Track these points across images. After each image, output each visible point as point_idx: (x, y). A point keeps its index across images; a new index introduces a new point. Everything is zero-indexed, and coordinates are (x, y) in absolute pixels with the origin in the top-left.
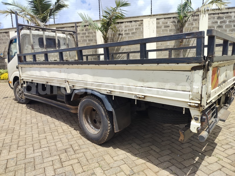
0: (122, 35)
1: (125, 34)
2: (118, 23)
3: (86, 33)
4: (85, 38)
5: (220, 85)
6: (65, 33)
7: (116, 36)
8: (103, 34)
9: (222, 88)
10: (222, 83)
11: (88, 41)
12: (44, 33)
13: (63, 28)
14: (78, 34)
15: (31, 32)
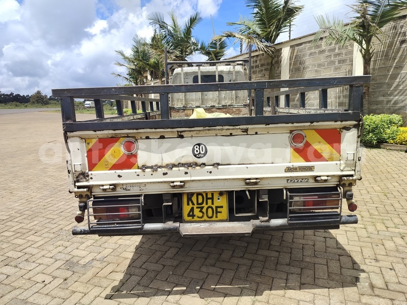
3: (334, 50)
4: (332, 59)
5: (152, 168)
6: (230, 65)
7: (395, 46)
8: (362, 46)
9: (165, 174)
10: (167, 166)
11: (337, 63)
12: (199, 69)
13: (301, 44)
14: (323, 51)
15: (182, 70)
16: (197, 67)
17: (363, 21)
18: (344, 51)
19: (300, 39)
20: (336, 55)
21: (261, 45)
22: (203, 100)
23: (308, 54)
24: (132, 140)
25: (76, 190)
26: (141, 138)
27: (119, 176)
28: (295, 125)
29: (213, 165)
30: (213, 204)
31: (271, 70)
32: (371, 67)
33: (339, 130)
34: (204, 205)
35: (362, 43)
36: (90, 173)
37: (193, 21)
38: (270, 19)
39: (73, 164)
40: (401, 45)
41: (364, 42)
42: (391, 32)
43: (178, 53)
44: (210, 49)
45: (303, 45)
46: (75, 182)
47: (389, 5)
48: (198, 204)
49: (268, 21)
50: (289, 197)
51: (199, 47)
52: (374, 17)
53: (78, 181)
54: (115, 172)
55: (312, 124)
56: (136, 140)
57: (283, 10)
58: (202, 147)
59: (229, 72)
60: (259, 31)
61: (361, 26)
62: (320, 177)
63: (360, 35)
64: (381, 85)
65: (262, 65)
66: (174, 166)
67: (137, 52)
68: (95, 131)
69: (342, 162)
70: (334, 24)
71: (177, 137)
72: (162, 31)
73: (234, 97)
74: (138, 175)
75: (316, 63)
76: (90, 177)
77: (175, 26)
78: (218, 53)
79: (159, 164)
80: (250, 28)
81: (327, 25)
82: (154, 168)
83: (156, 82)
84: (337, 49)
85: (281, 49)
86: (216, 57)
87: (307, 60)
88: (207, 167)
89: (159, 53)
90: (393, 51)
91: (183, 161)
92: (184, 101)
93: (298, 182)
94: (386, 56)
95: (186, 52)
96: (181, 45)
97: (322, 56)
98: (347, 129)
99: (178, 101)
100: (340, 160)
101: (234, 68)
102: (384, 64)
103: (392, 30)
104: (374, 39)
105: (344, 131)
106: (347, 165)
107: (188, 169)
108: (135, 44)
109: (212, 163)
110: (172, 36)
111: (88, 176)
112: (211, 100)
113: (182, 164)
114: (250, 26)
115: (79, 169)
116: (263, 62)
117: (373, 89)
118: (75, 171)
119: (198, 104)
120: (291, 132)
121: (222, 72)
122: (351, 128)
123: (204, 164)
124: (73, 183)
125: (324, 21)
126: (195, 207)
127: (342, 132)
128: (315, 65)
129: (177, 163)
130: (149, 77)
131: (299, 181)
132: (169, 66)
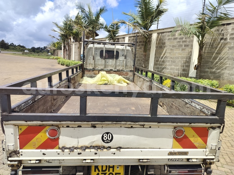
0: (226, 39)
1: (230, 38)
2: (224, 25)
3: (183, 38)
4: (181, 43)
5: (70, 149)
6: (123, 45)
7: (217, 41)
8: (199, 39)
9: (79, 154)
10: (81, 148)
11: (183, 46)
12: (104, 46)
13: (164, 33)
14: (176, 39)
15: (94, 46)
16: (103, 45)
17: (202, 25)
18: (188, 40)
19: (163, 29)
20: (183, 42)
21: (141, 31)
22: (105, 66)
23: (167, 39)
24: (56, 128)
25: (9, 162)
26: (63, 127)
27: (44, 154)
28: (179, 124)
29: (117, 148)
30: (113, 171)
31: (145, 45)
32: (203, 51)
33: (207, 128)
34: (107, 171)
35: (199, 37)
36: (20, 151)
37: (101, 10)
38: (147, 16)
39: (7, 144)
40: (220, 41)
41: (200, 37)
42: (216, 32)
43: (91, 29)
44: (110, 29)
45: (165, 34)
46: (8, 157)
47: (216, 17)
48: (102, 171)
49: (146, 17)
50: (169, 171)
51: (104, 26)
52: (208, 23)
53: (11, 157)
54: (41, 151)
55: (191, 125)
56: (59, 128)
57: (156, 11)
58: (109, 135)
59: (123, 50)
60: (140, 22)
61: (200, 28)
62: (191, 159)
63: (199, 32)
64: (207, 62)
65: (140, 42)
66: (87, 148)
67: (66, 24)
68: (26, 122)
69: (207, 150)
70: (185, 24)
71: (91, 127)
72: (83, 14)
73: (125, 65)
74: (59, 154)
75: (172, 44)
76: (20, 154)
77: (90, 12)
78: (115, 32)
79: (76, 146)
80: (135, 19)
81: (180, 24)
82: (72, 149)
83: (76, 43)
84: (184, 38)
85: (152, 34)
86: (114, 34)
87: (167, 42)
88: (112, 150)
89: (79, 28)
90: (216, 43)
91: (94, 145)
92: (93, 65)
93: (175, 161)
94: (212, 46)
95: (95, 28)
96: (93, 24)
97: (175, 41)
98: (214, 128)
99: (90, 65)
100: (206, 148)
101: (126, 48)
102: (210, 50)
103: (216, 31)
104: (206, 35)
105: (211, 129)
106: (210, 152)
107: (97, 150)
108: (65, 20)
109: (116, 147)
110: (88, 18)
111: (19, 153)
112: (111, 66)
113: (93, 147)
114: (135, 18)
115: (12, 148)
116: (141, 40)
117: (203, 64)
118: (8, 150)
119: (102, 67)
120: (175, 128)
121: (118, 49)
122: (216, 128)
123: (110, 147)
124: (7, 157)
125: (179, 21)
126: (100, 173)
127: (209, 129)
128: (171, 46)
129: (89, 146)
130: (72, 40)
131: (177, 160)
132: (86, 43)
